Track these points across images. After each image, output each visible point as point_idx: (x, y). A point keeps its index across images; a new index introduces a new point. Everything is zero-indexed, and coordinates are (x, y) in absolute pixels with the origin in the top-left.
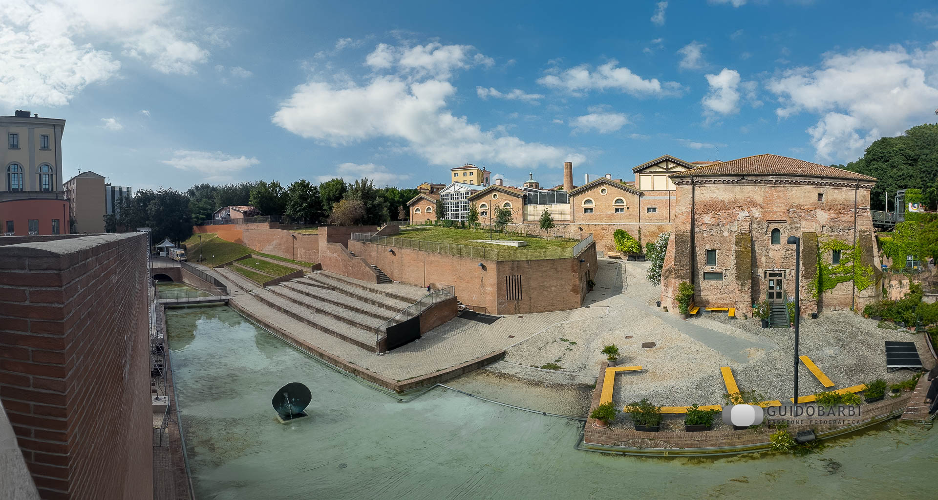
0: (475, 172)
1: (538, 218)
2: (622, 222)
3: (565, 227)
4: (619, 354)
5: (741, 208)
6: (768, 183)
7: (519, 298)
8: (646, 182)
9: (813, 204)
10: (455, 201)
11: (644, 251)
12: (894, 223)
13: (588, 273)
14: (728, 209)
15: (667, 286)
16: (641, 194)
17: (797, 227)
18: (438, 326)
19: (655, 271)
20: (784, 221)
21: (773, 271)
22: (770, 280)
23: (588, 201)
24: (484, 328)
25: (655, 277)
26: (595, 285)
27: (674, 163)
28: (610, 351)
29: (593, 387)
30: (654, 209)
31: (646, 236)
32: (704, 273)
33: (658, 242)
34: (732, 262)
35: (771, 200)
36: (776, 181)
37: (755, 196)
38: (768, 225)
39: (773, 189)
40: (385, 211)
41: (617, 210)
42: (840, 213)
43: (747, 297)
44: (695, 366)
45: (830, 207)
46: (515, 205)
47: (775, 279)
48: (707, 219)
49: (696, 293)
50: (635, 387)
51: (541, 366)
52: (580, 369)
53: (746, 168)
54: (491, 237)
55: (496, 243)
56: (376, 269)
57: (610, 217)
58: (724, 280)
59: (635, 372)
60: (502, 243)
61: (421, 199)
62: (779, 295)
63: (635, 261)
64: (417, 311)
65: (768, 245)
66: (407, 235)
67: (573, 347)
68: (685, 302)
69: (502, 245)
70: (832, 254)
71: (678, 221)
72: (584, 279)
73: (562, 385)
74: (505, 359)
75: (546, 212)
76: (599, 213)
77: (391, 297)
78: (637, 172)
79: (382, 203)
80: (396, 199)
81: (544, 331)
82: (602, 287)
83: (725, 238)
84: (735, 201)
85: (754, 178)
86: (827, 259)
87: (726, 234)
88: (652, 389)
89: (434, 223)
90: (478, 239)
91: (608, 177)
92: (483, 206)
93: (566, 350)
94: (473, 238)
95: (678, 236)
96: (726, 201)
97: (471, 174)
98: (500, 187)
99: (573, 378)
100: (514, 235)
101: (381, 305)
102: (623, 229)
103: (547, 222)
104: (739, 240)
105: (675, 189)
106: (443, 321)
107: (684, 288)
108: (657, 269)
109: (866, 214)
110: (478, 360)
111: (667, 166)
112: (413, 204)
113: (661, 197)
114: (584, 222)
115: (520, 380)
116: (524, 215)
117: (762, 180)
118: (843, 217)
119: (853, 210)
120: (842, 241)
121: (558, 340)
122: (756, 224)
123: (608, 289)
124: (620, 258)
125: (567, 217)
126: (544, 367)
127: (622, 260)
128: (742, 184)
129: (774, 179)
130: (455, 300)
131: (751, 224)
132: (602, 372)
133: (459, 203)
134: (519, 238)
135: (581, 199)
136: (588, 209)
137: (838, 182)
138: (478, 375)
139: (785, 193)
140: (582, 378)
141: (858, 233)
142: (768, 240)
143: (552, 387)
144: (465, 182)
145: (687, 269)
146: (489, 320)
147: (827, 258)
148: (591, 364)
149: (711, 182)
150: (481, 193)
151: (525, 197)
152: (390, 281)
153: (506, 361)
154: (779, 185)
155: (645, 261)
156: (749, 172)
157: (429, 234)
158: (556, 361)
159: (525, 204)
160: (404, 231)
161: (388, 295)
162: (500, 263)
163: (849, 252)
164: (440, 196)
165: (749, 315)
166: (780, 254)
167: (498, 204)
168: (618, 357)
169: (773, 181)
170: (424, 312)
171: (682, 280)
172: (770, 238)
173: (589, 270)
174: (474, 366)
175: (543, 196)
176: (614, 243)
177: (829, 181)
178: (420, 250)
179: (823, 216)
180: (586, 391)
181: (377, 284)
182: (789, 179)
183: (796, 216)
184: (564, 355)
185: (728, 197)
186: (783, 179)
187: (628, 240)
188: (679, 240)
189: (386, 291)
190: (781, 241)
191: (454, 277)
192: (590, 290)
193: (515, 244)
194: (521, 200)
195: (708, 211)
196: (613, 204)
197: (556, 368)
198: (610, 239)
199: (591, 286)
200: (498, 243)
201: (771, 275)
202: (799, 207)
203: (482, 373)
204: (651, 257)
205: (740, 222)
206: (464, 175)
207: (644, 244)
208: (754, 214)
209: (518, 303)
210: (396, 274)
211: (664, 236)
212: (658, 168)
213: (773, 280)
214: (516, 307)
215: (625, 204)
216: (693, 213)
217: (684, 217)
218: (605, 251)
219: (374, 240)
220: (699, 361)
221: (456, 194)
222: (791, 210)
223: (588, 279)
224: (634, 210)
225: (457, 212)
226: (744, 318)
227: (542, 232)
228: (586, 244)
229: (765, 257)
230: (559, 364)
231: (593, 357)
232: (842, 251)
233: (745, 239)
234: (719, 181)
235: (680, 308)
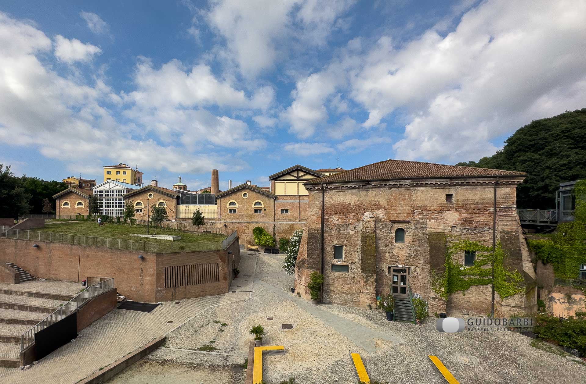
0: (129, 172)
1: (191, 216)
2: (260, 221)
3: (213, 224)
4: (264, 334)
5: (366, 210)
6: (392, 187)
7: (175, 286)
8: (280, 188)
9: (440, 205)
10: (109, 197)
11: (278, 245)
12: (556, 223)
13: (233, 263)
14: (353, 211)
15: (300, 275)
16: (276, 198)
17: (423, 227)
18: (96, 320)
19: (290, 262)
20: (409, 222)
21: (397, 267)
22: (394, 275)
23: (232, 203)
24: (145, 317)
25: (290, 267)
26: (239, 273)
27: (303, 171)
28: (257, 331)
29: (244, 366)
30: (287, 211)
31: (280, 233)
32: (332, 265)
33: (293, 238)
34: (357, 257)
35: (395, 203)
36: (400, 185)
37: (379, 200)
38: (392, 225)
39: (397, 192)
40: (25, 204)
41: (256, 211)
42: (474, 213)
43: (372, 289)
44: (327, 349)
45: (460, 207)
46: (169, 205)
47: (400, 274)
48: (335, 219)
49: (325, 282)
50: (280, 367)
51: (198, 349)
52: (232, 349)
53: (370, 175)
54: (148, 232)
55: (153, 237)
56: (13, 266)
57: (250, 217)
58: (349, 272)
59: (278, 352)
60: (159, 237)
61: (71, 193)
62: (403, 290)
63: (270, 253)
64: (73, 307)
65: (392, 243)
66: (54, 229)
67: (224, 328)
68: (316, 289)
69: (159, 239)
70: (463, 254)
71: (310, 221)
72: (231, 267)
73: (218, 366)
74: (166, 345)
75: (198, 211)
76: (241, 213)
77: (37, 297)
78: (273, 180)
79: (21, 193)
80: (39, 190)
81: (198, 314)
82: (244, 275)
83: (352, 236)
84: (361, 204)
85: (378, 183)
86: (458, 260)
87: (352, 232)
88: (293, 369)
89: (86, 217)
90: (135, 234)
91: (249, 183)
92: (138, 204)
93: (219, 331)
94: (130, 233)
95: (310, 233)
96: (352, 204)
97: (124, 173)
98: (156, 188)
99: (226, 358)
100: (168, 231)
101: (22, 308)
102: (261, 227)
103: (198, 220)
104: (364, 238)
105: (308, 194)
106: (101, 315)
107: (314, 277)
108: (292, 260)
109: (511, 214)
110: (140, 350)
111: (298, 174)
112: (61, 197)
113: (292, 201)
114: (228, 221)
115: (181, 365)
116: (177, 212)
117: (386, 185)
118: (477, 217)
119: (492, 210)
120: (477, 242)
121: (211, 322)
122: (380, 224)
123: (250, 276)
124: (257, 251)
125: (215, 216)
126: (201, 349)
127: (260, 253)
128: (367, 189)
129: (398, 183)
130: (114, 291)
131: (376, 224)
132: (252, 352)
133: (114, 200)
134: (173, 233)
135: (226, 201)
136: (232, 210)
137: (471, 181)
138: (141, 365)
139: (410, 196)
140: (235, 359)
141: (498, 235)
142: (393, 238)
143: (210, 369)
144: (118, 180)
145: (318, 262)
146: (148, 308)
147: (458, 258)
148: (240, 344)
149: (338, 188)
150: (137, 192)
151: (178, 198)
152: (33, 278)
153: (166, 347)
154: (403, 189)
155: (278, 253)
156: (374, 178)
157: (82, 228)
158: (211, 342)
159: (178, 204)
160: (50, 225)
161: (31, 294)
162: (159, 255)
163: (486, 254)
164: (94, 192)
165: (374, 306)
166: (404, 252)
167: (155, 203)
168: (264, 337)
169: (397, 185)
170: (81, 307)
171: (313, 270)
172: (394, 236)
173: (234, 260)
174: (137, 356)
175: (194, 197)
176: (252, 238)
177: (459, 181)
178: (74, 245)
179: (452, 217)
180: (238, 372)
181: (16, 284)
182: (414, 182)
183: (422, 217)
184: (217, 336)
185: (354, 201)
186: (408, 182)
187: (264, 235)
188: (312, 237)
189: (29, 290)
190: (406, 239)
191: (113, 269)
192: (235, 277)
193: (171, 238)
194: (174, 201)
195: (336, 213)
196: (253, 206)
197: (211, 349)
198: (249, 235)
199: (236, 273)
200: (155, 237)
201: (395, 271)
202: (425, 209)
203: (145, 362)
204: (287, 250)
205: (365, 222)
206: (117, 174)
207: (278, 238)
208: (378, 215)
209: (175, 290)
210: (42, 270)
211: (298, 232)
212: (290, 176)
213: (397, 276)
214: (173, 294)
215: (263, 206)
216: (323, 214)
217: (315, 218)
218: (245, 245)
219: (11, 234)
220: (331, 345)
221: (110, 191)
222: (416, 211)
223: (234, 268)
224: (270, 211)
225: (111, 208)
226: (368, 308)
227: (195, 228)
228: (231, 239)
229: (389, 254)
230: (214, 345)
231: (242, 337)
232: (476, 253)
233: (370, 238)
234: (346, 187)
235: (312, 294)
